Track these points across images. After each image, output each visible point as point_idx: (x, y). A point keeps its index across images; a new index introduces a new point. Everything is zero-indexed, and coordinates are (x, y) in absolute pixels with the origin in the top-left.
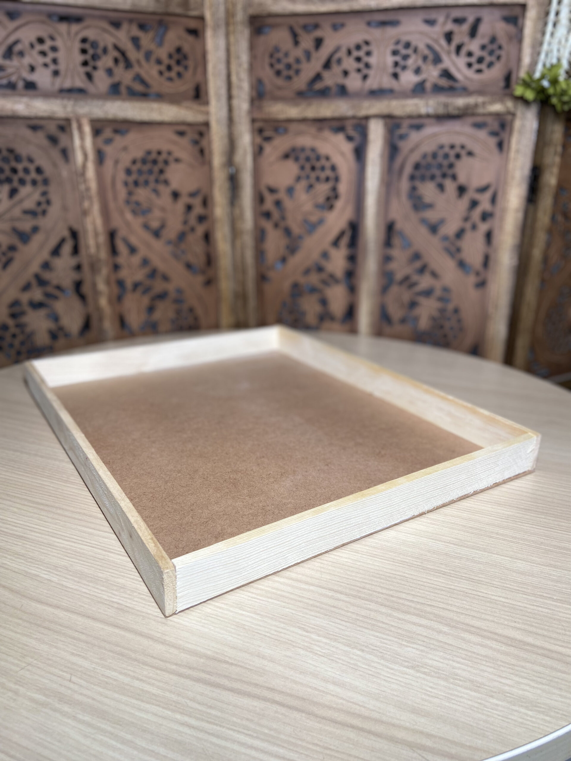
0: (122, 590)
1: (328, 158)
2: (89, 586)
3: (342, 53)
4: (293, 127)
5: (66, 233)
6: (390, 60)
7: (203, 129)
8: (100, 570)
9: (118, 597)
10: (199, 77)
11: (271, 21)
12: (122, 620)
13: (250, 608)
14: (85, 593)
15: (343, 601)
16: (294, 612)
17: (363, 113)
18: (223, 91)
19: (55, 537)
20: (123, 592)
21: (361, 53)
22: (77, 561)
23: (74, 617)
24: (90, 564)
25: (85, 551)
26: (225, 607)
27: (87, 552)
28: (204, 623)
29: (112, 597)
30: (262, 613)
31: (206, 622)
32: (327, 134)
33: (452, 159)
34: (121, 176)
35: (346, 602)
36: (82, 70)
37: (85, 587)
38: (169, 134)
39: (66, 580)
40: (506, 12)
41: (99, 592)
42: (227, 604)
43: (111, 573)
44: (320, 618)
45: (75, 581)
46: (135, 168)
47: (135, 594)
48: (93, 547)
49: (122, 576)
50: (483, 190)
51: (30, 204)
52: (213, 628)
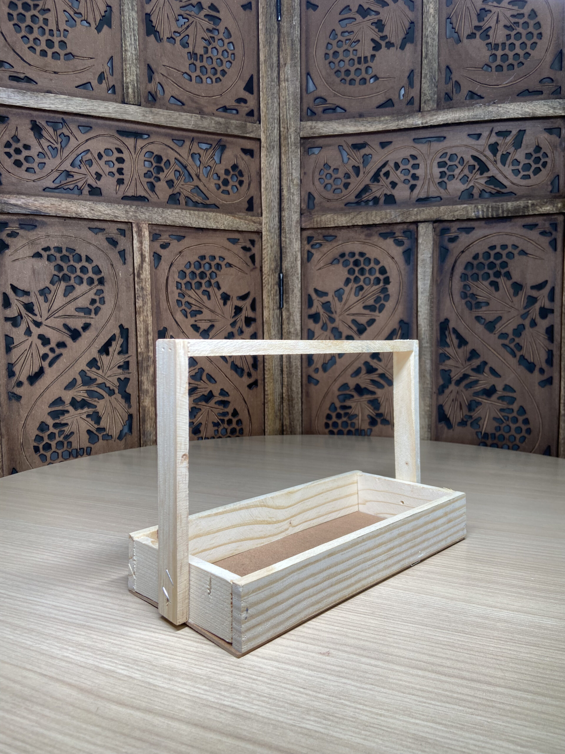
0: (233, 690)
1: (377, 262)
2: (186, 684)
3: (389, 168)
4: (342, 234)
5: (117, 331)
6: (437, 171)
7: (254, 237)
8: (196, 665)
9: (230, 700)
10: (253, 192)
11: (320, 142)
12: (245, 730)
13: (423, 715)
14: (182, 693)
15: (552, 705)
16: (489, 720)
17: (413, 218)
18: (276, 204)
19: (127, 626)
20: (235, 693)
21: (409, 167)
22: (162, 654)
23: (175, 724)
24: (181, 658)
25: (170, 643)
26: (386, 713)
27: (173, 643)
28: (366, 735)
29: (221, 699)
30: (444, 722)
31: (368, 733)
32: (376, 239)
33: (504, 258)
34: (175, 277)
35: (556, 706)
36: (145, 180)
37: (180, 685)
38: (222, 240)
39: (151, 677)
40: (548, 124)
41: (202, 692)
42: (388, 710)
43: (212, 668)
44: (530, 727)
45: (165, 678)
46: (188, 272)
47: (253, 695)
48: (179, 638)
49: (229, 673)
50: (540, 287)
51: (83, 302)
52: (380, 742)
